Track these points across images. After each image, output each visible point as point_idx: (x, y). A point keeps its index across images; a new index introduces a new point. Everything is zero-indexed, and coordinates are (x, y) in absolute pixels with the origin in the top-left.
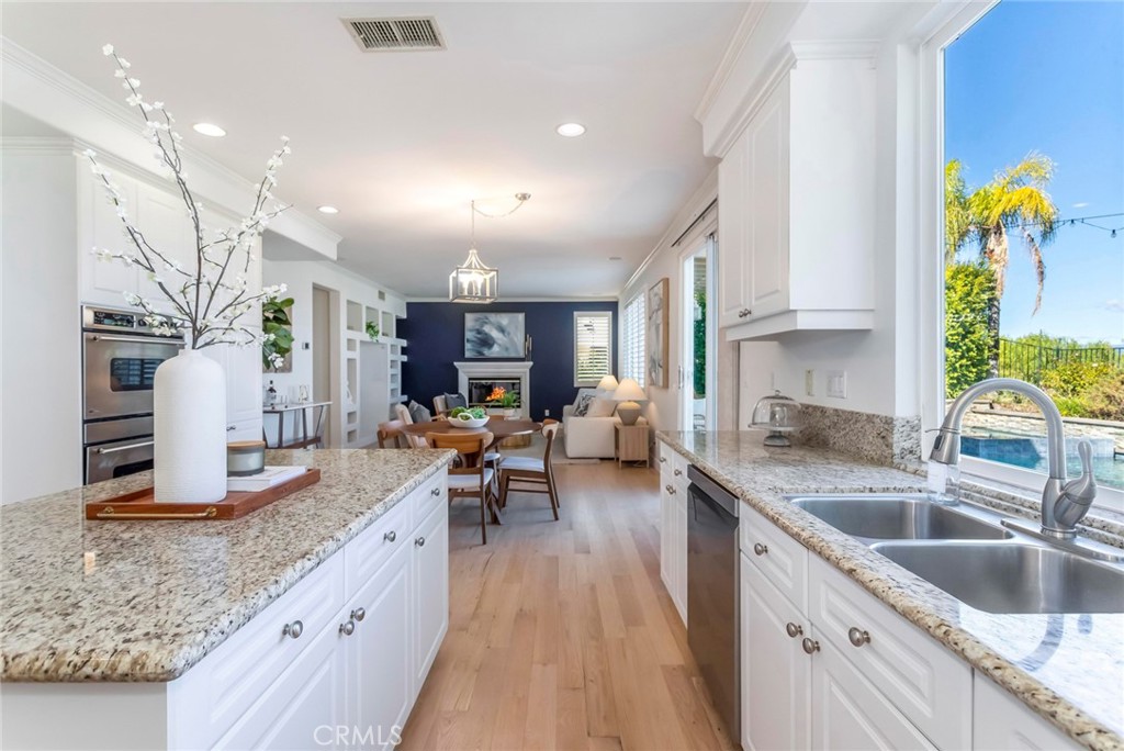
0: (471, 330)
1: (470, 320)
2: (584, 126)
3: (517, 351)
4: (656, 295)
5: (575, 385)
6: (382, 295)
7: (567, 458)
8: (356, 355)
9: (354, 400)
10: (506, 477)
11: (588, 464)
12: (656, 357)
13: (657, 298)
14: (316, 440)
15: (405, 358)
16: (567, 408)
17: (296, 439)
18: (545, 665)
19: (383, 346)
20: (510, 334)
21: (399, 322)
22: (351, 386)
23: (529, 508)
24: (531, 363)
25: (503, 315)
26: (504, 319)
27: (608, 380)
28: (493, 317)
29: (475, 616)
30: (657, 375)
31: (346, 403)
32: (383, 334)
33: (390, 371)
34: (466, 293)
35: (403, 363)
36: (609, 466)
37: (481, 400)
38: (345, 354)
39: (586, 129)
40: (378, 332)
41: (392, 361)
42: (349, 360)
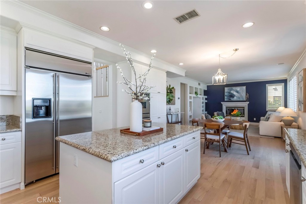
0: (227, 93)
1: (226, 89)
2: (253, 22)
3: (243, 98)
4: (301, 75)
5: (267, 110)
6: (199, 84)
7: (259, 135)
8: (192, 100)
9: (191, 112)
10: (231, 138)
11: (269, 138)
12: (301, 100)
13: (301, 77)
14: (181, 122)
15: (206, 101)
16: (262, 118)
17: (176, 121)
18: (229, 198)
19: (200, 98)
20: (241, 93)
21: (205, 91)
22: (191, 109)
23: (239, 149)
24: (248, 102)
25: (238, 87)
26: (238, 89)
27: (281, 108)
28: (234, 88)
29: (211, 177)
30: (301, 107)
31: (189, 113)
32: (200, 95)
33: (202, 105)
34: (217, 82)
35: (206, 102)
36: (278, 140)
37: (230, 114)
38: (189, 100)
39: (254, 23)
40: (198, 94)
41: (202, 102)
42: (190, 102)
